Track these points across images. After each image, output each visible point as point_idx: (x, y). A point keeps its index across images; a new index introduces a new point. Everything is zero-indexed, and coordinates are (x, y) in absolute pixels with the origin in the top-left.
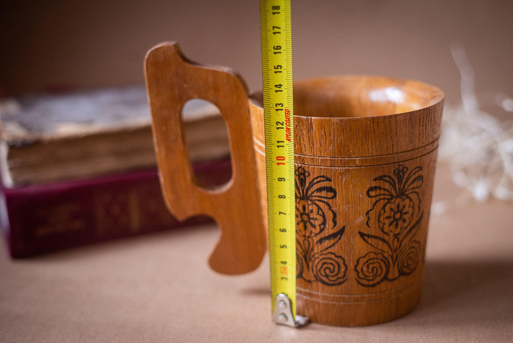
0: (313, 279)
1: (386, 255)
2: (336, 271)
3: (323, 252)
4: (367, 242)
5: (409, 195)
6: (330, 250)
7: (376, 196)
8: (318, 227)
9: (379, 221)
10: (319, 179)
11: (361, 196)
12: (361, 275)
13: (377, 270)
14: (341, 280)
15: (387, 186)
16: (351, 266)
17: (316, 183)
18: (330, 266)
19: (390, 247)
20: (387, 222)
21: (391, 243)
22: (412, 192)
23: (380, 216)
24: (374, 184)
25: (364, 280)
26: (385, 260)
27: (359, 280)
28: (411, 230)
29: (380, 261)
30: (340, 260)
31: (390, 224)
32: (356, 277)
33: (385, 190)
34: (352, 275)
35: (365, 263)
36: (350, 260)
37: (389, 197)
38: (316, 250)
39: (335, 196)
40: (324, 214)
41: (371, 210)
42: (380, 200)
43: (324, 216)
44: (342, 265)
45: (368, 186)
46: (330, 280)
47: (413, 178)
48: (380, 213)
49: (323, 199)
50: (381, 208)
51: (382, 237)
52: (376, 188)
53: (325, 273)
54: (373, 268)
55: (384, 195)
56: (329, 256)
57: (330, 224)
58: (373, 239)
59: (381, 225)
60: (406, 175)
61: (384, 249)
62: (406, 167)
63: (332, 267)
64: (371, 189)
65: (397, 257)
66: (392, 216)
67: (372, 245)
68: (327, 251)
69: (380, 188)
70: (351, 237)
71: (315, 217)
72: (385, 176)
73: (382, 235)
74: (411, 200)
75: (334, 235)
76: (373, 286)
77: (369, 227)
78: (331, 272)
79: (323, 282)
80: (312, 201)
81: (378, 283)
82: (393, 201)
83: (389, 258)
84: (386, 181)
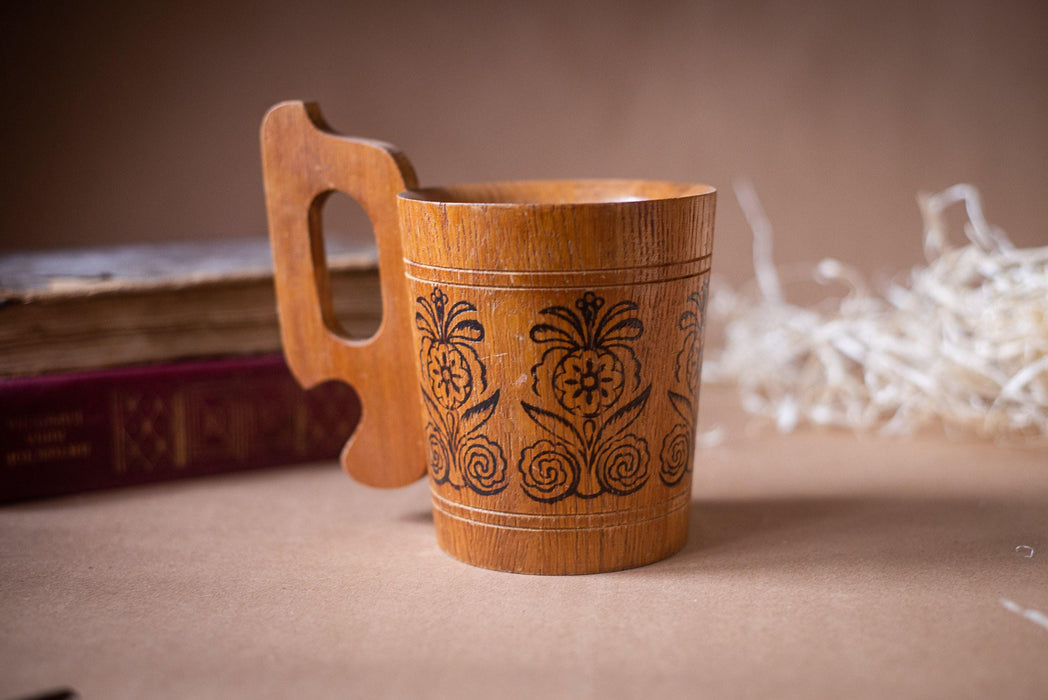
0: (462, 483)
1: (571, 449)
2: (490, 471)
3: (471, 435)
4: (536, 421)
5: (610, 348)
6: (480, 431)
7: (546, 341)
8: (462, 390)
9: (554, 386)
10: (459, 307)
11: (521, 338)
12: (529, 479)
13: (557, 474)
14: (500, 485)
15: (565, 326)
16: (514, 461)
17: (456, 314)
18: (481, 459)
19: (578, 436)
20: (570, 390)
21: (580, 429)
22: (618, 345)
23: (555, 377)
24: (542, 320)
25: (535, 490)
26: (569, 457)
27: (526, 487)
28: (620, 413)
29: (561, 458)
30: (493, 449)
31: (577, 394)
32: (522, 482)
33: (561, 332)
34: (515, 477)
35: (535, 458)
36: (510, 451)
37: (571, 346)
38: (462, 432)
39: (481, 337)
40: (468, 366)
41: (539, 365)
42: (552, 349)
43: (468, 371)
44: (499, 460)
45: (532, 323)
46: (483, 485)
47: (617, 319)
48: (555, 372)
49: (466, 342)
50: (556, 364)
51: (561, 415)
52: (544, 327)
53: (476, 472)
54: (549, 469)
55: (561, 340)
56: (480, 441)
57: (478, 385)
58: (547, 418)
59: (560, 395)
60: (602, 313)
61: (567, 439)
62: (600, 298)
63: (484, 462)
64: (536, 328)
65: (593, 456)
66: (578, 380)
67: (544, 428)
68: (476, 434)
69: (552, 328)
70: (510, 410)
71: (457, 373)
72: (560, 308)
73: (561, 412)
74: (615, 358)
75: (484, 405)
76: (552, 501)
77: (538, 394)
78: (483, 470)
79: (474, 488)
80: (453, 344)
81: (561, 498)
82: (578, 353)
83: (578, 455)
84: (563, 317)
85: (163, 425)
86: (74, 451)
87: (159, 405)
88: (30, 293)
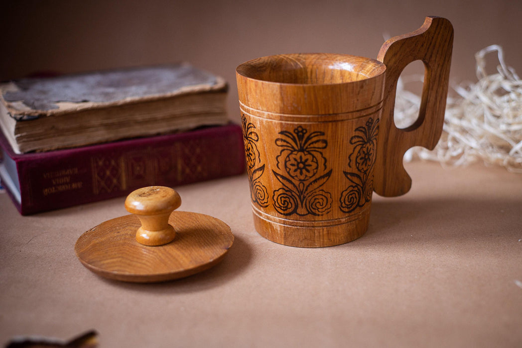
85: (115, 172)
86: (74, 186)
87: (113, 163)
88: (50, 112)
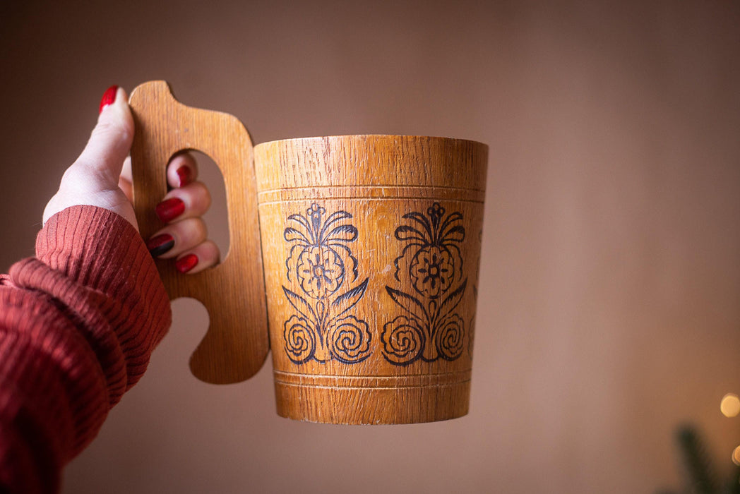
0: (328, 356)
1: (420, 322)
2: (357, 344)
3: (341, 317)
4: (396, 301)
5: (447, 247)
6: (349, 313)
7: (406, 239)
8: (334, 282)
9: (410, 273)
10: (336, 216)
11: (388, 237)
12: (389, 348)
13: (409, 343)
14: (364, 354)
15: (420, 227)
16: (376, 334)
17: (332, 222)
18: (349, 335)
19: (426, 314)
20: (421, 276)
21: (427, 308)
22: (452, 245)
23: (411, 267)
24: (404, 222)
25: (393, 355)
26: (418, 329)
27: (385, 353)
28: (450, 297)
29: (413, 330)
30: (362, 326)
32: (383, 350)
33: (417, 232)
34: (376, 345)
35: (394, 331)
36: (375, 326)
37: (423, 243)
38: (332, 315)
39: (355, 237)
40: (342, 262)
41: (400, 257)
42: (411, 245)
43: (342, 265)
44: (365, 334)
45: (397, 225)
46: (350, 356)
47: (452, 225)
48: (412, 263)
49: (341, 243)
50: (412, 256)
51: (414, 296)
52: (405, 228)
53: (344, 346)
54: (405, 339)
55: (417, 238)
56: (349, 320)
57: (349, 274)
58: (404, 299)
59: (414, 280)
60: (443, 219)
61: (417, 315)
62: (442, 208)
64: (400, 229)
65: (434, 328)
66: (427, 269)
67: (402, 306)
68: (346, 315)
69: (411, 229)
70: (376, 294)
71: (331, 268)
72: (417, 214)
73: (415, 295)
74: (449, 253)
75: (355, 291)
76: (405, 364)
77: (398, 280)
78: (350, 344)
79: (341, 359)
80: (327, 246)
81: (412, 362)
82: (427, 249)
83: (425, 328)
84: (419, 221)
